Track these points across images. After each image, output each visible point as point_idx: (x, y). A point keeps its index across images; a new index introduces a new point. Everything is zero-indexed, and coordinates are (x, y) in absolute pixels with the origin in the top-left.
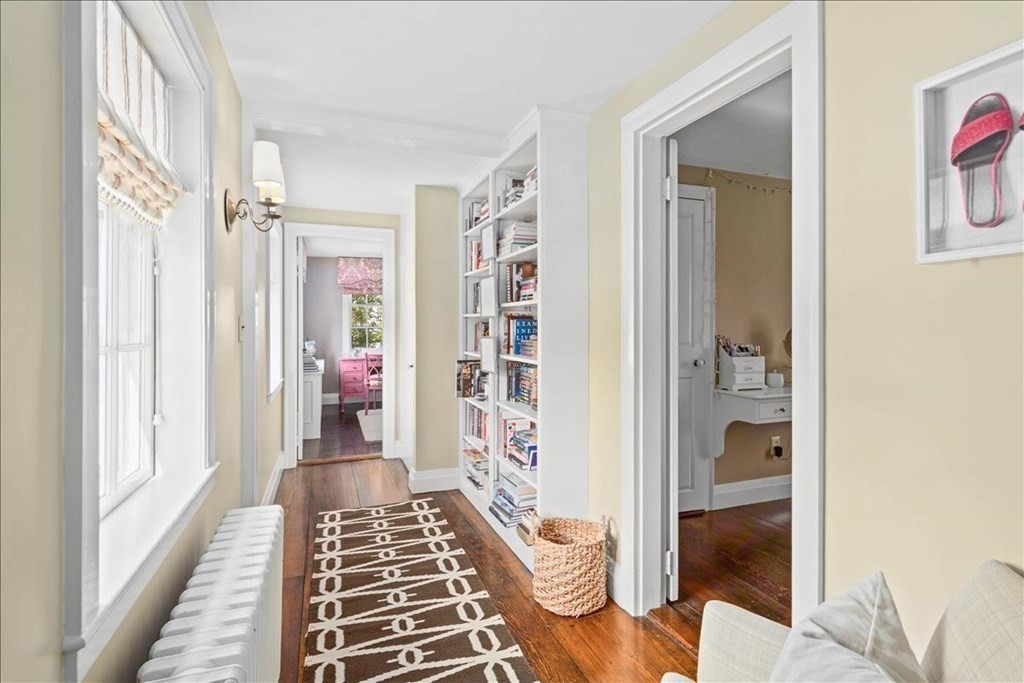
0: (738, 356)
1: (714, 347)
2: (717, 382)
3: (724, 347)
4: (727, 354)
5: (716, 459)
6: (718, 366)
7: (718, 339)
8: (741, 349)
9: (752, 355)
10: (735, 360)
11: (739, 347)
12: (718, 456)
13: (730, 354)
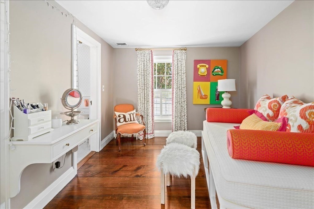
0: (31, 112)
1: (9, 108)
2: (12, 135)
3: (18, 107)
4: (22, 112)
5: (12, 199)
6: (12, 123)
7: (12, 100)
8: (33, 107)
9: (43, 110)
10: (29, 116)
11: (32, 105)
12: (13, 195)
13: (25, 112)
